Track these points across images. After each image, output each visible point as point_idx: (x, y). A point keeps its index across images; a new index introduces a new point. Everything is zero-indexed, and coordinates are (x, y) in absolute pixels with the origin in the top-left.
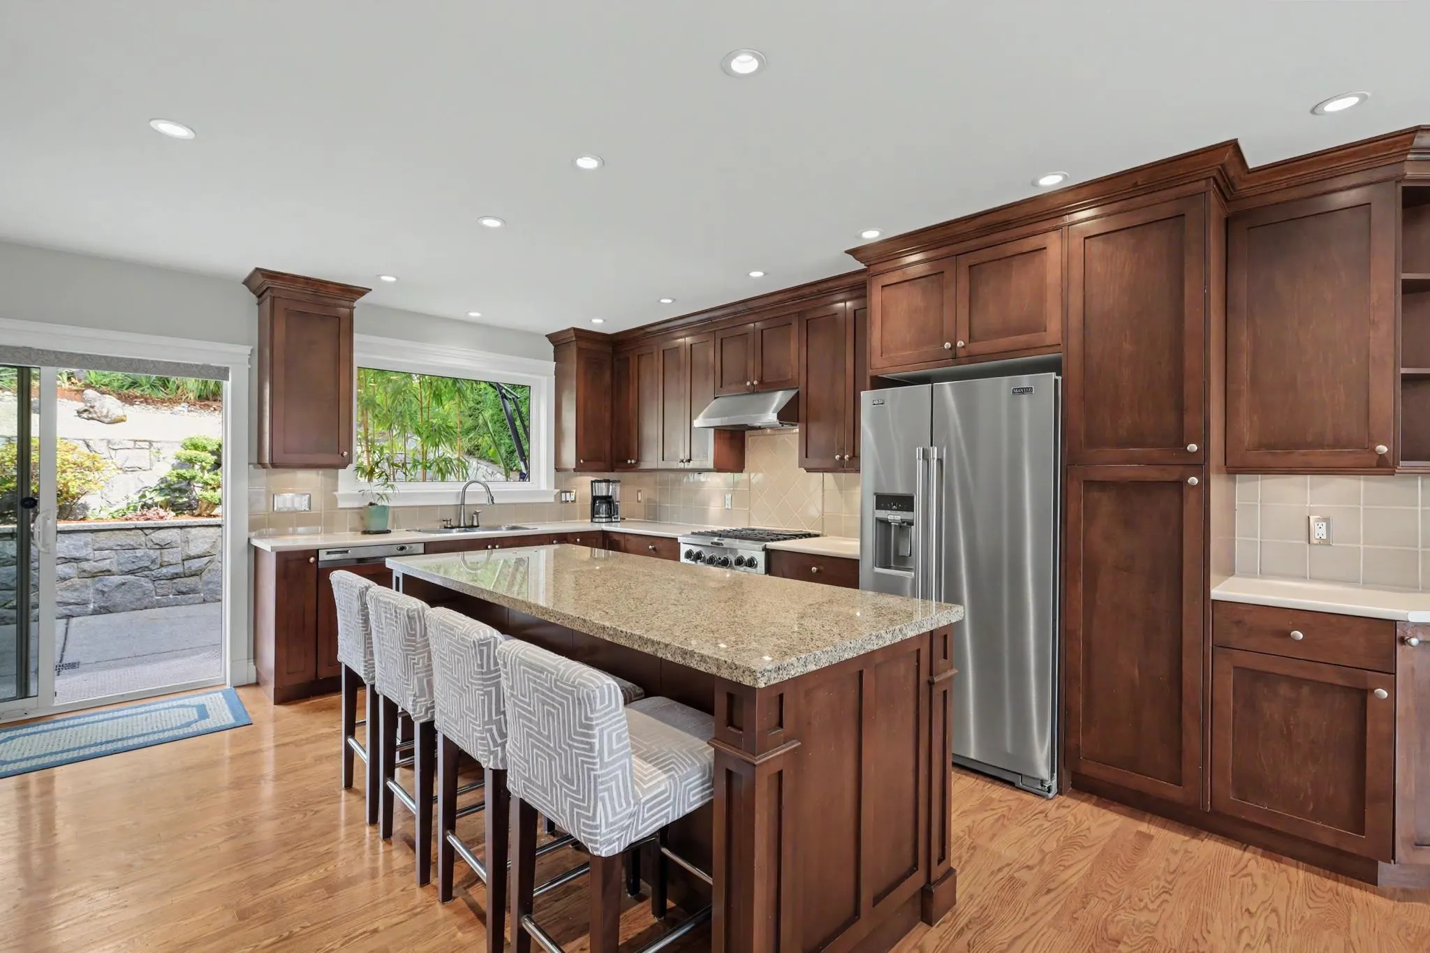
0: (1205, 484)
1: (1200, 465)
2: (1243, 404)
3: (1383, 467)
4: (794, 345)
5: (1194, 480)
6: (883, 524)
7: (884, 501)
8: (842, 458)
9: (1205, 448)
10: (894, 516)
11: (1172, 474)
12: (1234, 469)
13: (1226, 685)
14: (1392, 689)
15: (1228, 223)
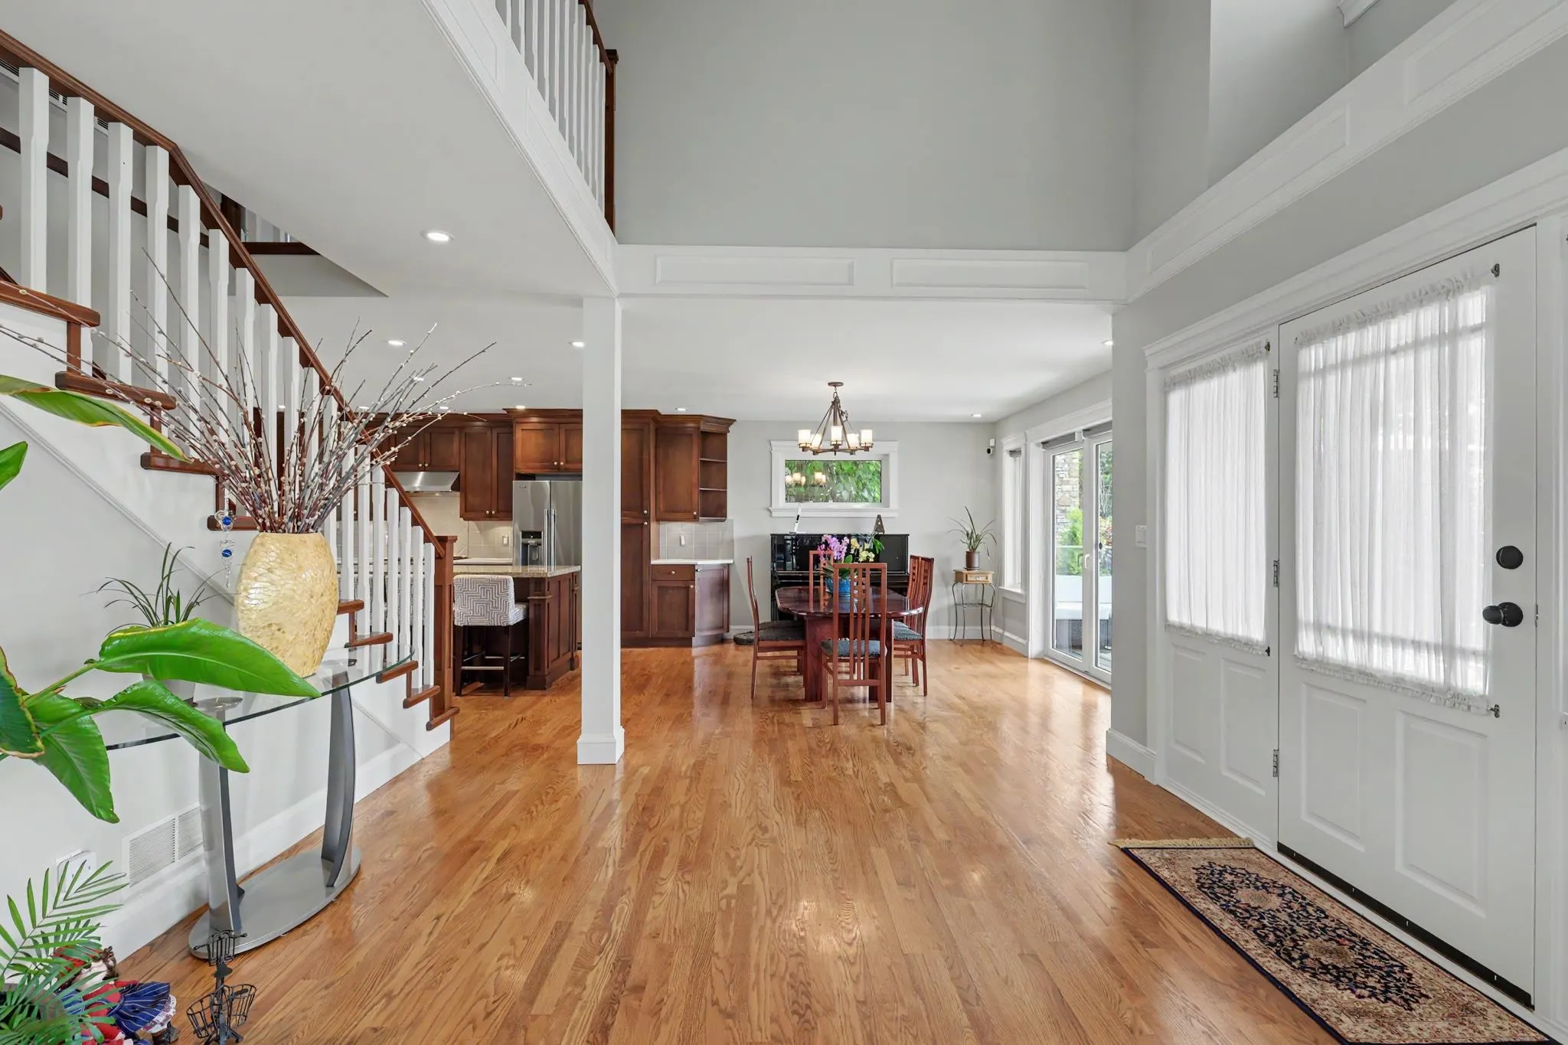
0: (649, 524)
1: (647, 518)
2: (661, 497)
3: (695, 519)
4: (456, 445)
5: (646, 523)
6: (525, 546)
7: (526, 534)
8: (491, 513)
9: (649, 512)
10: (532, 541)
11: (640, 522)
12: (658, 520)
13: (655, 592)
14: (694, 585)
15: (656, 430)
